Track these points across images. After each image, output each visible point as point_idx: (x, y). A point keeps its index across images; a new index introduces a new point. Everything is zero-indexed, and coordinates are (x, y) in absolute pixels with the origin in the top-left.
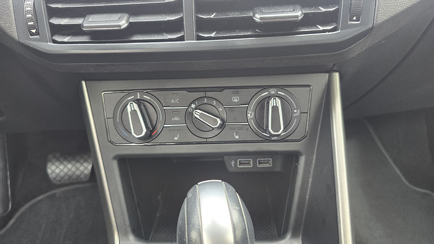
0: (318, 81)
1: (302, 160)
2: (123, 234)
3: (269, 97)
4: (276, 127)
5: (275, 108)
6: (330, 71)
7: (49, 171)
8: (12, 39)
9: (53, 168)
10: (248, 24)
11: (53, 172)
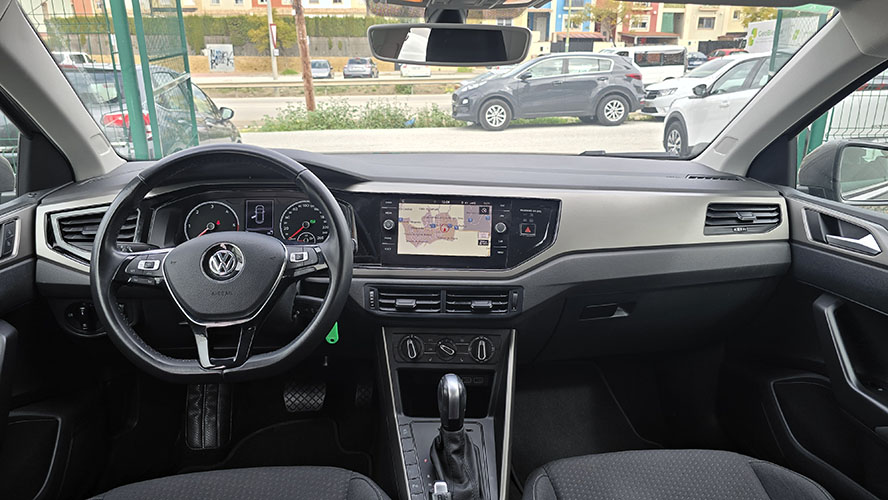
0: (504, 333)
1: (496, 374)
2: (398, 413)
3: (479, 340)
4: (482, 356)
5: (482, 346)
6: (511, 329)
7: (286, 399)
8: (360, 307)
9: (290, 396)
10: (468, 307)
11: (289, 400)
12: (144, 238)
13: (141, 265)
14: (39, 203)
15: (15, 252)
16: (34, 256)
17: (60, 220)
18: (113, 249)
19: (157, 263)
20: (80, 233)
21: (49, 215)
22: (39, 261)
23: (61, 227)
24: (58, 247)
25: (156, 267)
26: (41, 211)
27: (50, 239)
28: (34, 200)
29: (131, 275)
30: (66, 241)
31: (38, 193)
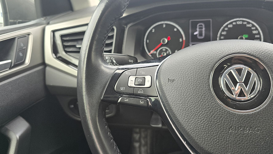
12: (119, 50)
13: (132, 82)
14: (48, 24)
15: (28, 61)
16: (44, 64)
17: (62, 36)
18: (100, 62)
19: (148, 79)
20: (74, 46)
21: (54, 32)
22: (48, 69)
23: (63, 41)
24: (60, 57)
25: (147, 84)
26: (49, 29)
27: (55, 50)
28: (45, 22)
29: (121, 94)
30: (66, 52)
31: (48, 17)
